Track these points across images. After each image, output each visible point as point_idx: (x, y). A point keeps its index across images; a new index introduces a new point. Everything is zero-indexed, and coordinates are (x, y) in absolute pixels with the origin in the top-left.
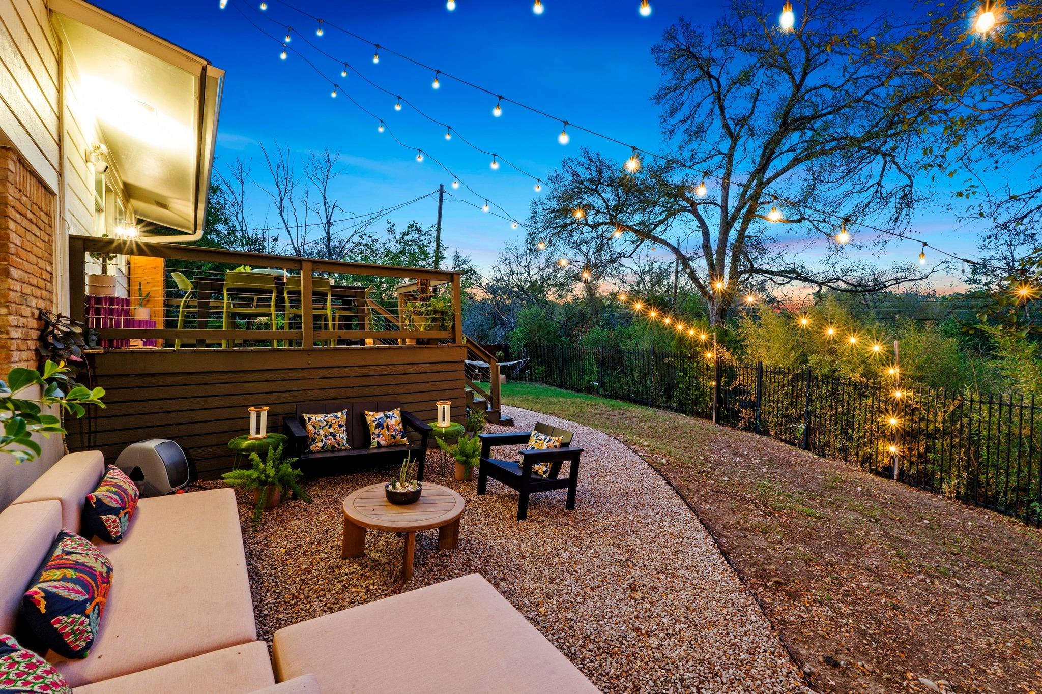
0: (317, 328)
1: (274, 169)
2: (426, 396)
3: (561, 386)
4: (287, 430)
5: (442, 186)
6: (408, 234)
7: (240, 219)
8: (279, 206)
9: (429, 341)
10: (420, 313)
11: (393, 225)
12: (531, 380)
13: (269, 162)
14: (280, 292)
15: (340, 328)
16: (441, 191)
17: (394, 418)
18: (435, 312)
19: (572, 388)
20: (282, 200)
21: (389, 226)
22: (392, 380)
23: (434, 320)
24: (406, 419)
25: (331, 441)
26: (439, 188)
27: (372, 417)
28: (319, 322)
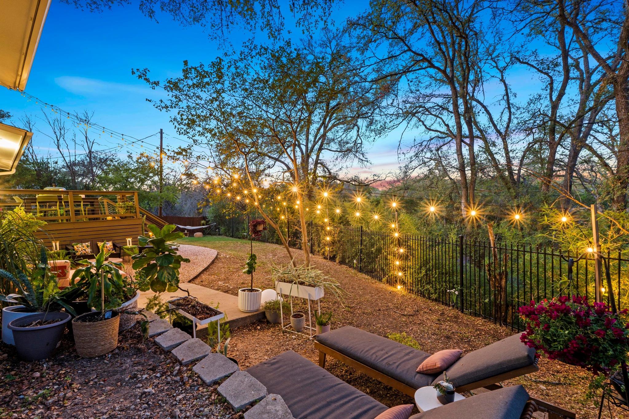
0: (76, 215)
1: (52, 123)
2: (123, 237)
3: (232, 236)
4: (67, 249)
5: (161, 130)
6: (140, 159)
7: (31, 151)
8: (57, 143)
9: (126, 217)
10: (121, 207)
11: (131, 154)
12: (219, 235)
13: (48, 119)
14: (61, 202)
15: (88, 214)
16: (161, 132)
17: (110, 244)
18: (127, 207)
19: (236, 237)
20: (58, 141)
21: (129, 154)
22: (109, 232)
23: (127, 210)
24: (115, 246)
25: (84, 252)
26: (160, 131)
27: (100, 244)
28: (77, 213)
